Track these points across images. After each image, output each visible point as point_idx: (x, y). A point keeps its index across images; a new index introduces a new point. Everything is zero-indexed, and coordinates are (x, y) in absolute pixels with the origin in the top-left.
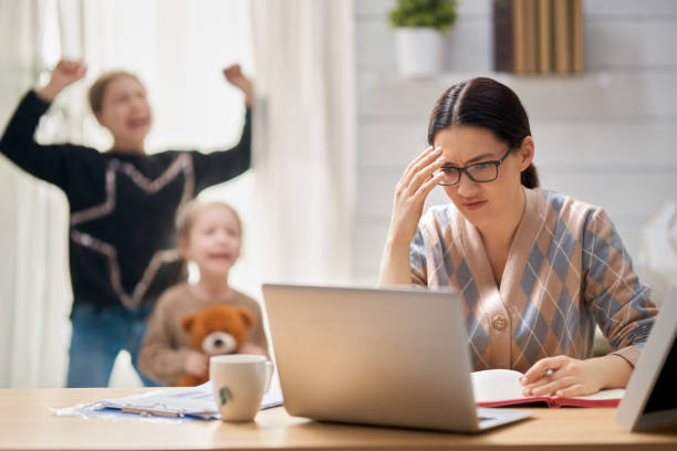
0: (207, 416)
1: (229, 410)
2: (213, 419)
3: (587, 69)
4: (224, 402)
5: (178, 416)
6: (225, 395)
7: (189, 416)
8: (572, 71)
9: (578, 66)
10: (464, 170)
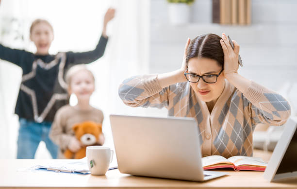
0: (84, 173)
1: (94, 170)
2: (87, 174)
3: (253, 23)
4: (92, 166)
5: (72, 172)
6: (92, 163)
7: (76, 172)
8: (246, 23)
9: (249, 21)
10: (202, 77)
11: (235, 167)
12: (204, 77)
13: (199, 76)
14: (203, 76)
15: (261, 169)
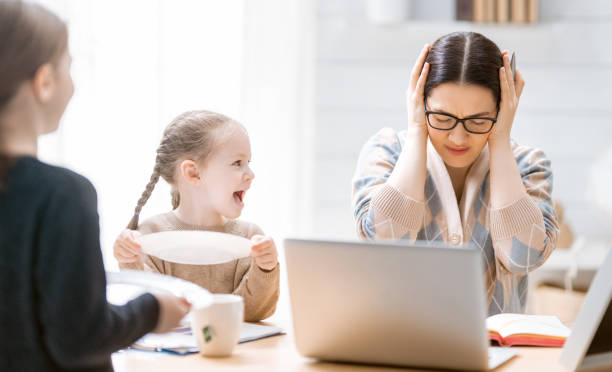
1: (212, 347)
3: (542, 19)
4: (208, 339)
5: (156, 350)
6: (208, 332)
7: (165, 350)
8: (527, 20)
9: (533, 15)
10: (463, 121)
11: (501, 338)
12: (467, 122)
13: (456, 118)
14: (466, 119)
15: (556, 343)
